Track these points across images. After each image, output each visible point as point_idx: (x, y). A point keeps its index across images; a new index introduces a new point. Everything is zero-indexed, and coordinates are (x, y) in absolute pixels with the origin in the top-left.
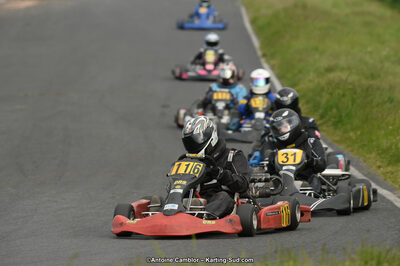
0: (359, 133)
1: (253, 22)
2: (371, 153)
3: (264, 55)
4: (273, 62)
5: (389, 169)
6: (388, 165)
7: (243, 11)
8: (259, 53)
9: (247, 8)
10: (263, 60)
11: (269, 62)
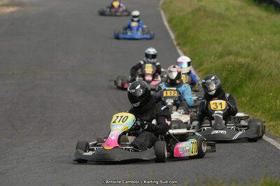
0: (248, 98)
1: (170, 21)
2: (258, 112)
3: (179, 44)
4: (185, 49)
5: (271, 123)
6: (271, 121)
7: (162, 13)
8: (175, 43)
9: (165, 12)
10: (178, 48)
11: (181, 49)
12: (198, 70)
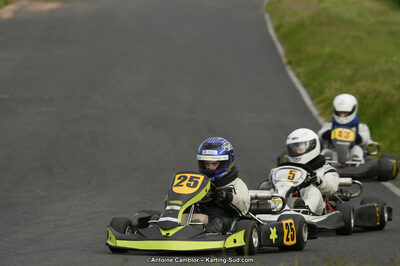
3: (290, 63)
4: (299, 70)
7: (267, 17)
8: (285, 60)
9: (271, 16)
10: (288, 68)
11: (294, 70)
12: (316, 100)
